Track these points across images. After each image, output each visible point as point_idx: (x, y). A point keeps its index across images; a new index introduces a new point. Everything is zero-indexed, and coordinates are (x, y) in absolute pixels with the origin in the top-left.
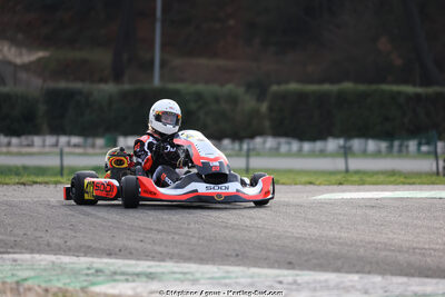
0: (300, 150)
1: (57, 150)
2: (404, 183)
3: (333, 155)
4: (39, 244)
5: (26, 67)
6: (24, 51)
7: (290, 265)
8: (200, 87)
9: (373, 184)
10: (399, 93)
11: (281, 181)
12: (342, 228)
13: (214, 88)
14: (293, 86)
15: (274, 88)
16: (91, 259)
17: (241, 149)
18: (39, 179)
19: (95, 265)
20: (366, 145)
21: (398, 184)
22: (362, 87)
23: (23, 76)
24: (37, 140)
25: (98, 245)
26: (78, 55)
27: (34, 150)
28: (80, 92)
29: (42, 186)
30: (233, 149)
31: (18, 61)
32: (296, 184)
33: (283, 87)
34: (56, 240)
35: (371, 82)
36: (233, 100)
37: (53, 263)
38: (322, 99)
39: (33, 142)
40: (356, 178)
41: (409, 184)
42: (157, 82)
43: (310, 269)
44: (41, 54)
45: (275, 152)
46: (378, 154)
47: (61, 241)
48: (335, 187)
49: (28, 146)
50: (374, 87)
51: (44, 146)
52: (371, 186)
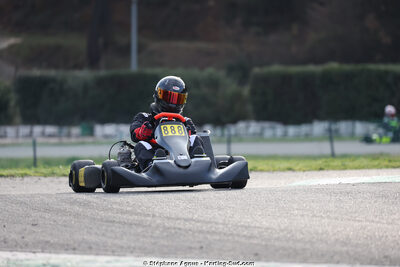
0: (285, 134)
1: (30, 141)
2: (387, 167)
3: (319, 139)
9: (356, 168)
10: (387, 72)
11: (259, 168)
12: (314, 216)
13: (194, 72)
14: (276, 68)
15: (257, 70)
16: (48, 255)
17: (222, 135)
20: (354, 127)
21: (381, 168)
22: (347, 67)
24: (10, 130)
25: (56, 240)
26: (52, 41)
27: (7, 141)
28: (53, 80)
29: (8, 179)
32: (274, 171)
33: (266, 70)
34: (13, 236)
35: (358, 61)
36: (214, 84)
37: (8, 260)
38: (306, 81)
39: (5, 133)
40: (337, 162)
41: (394, 167)
42: (134, 67)
43: (276, 261)
44: (12, 41)
45: (259, 137)
47: (17, 237)
48: (316, 172)
49: (2, 137)
50: (360, 67)
51: (17, 136)
52: (354, 171)
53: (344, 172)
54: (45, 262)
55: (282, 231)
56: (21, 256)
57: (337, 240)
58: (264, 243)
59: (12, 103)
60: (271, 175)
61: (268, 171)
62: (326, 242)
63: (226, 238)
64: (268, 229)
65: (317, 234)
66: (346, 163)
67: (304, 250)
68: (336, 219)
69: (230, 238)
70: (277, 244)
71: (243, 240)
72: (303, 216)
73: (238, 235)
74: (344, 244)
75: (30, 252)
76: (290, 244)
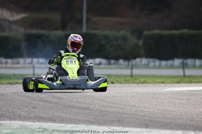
0: (160, 65)
1: (31, 66)
3: (177, 68)
4: (14, 116)
5: (15, 22)
6: (14, 14)
7: (147, 126)
8: (107, 32)
11: (148, 82)
12: (176, 106)
13: (115, 33)
14: (156, 31)
15: (146, 32)
16: (41, 123)
17: (129, 65)
19: (43, 127)
20: (195, 62)
22: (192, 32)
23: (14, 27)
24: (21, 60)
25: (45, 116)
26: (43, 16)
27: (20, 66)
30: (125, 65)
31: (11, 19)
32: (155, 83)
33: (151, 32)
34: (24, 113)
35: (198, 29)
36: (125, 39)
37: (21, 125)
38: (171, 38)
39: (19, 61)
40: (187, 80)
42: (84, 30)
43: (157, 128)
44: (23, 15)
45: (147, 66)
46: (201, 67)
47: (26, 114)
48: (176, 84)
49: (17, 63)
50: (197, 32)
51: (25, 63)
52: (195, 84)
53: (190, 84)
54: (39, 127)
55: (159, 113)
56: (28, 123)
57: (187, 118)
58: (150, 119)
59: (23, 46)
60: (153, 85)
61: (152, 83)
62: (182, 119)
63: (131, 116)
64: (152, 112)
65: (177, 115)
66: (192, 80)
67: (171, 123)
69: (133, 116)
70: (157, 120)
71: (140, 117)
73: (138, 115)
74: (191, 120)
75: (32, 121)
76: (164, 120)
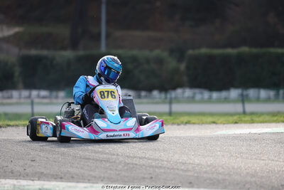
0: (210, 98)
1: (29, 101)
3: (234, 101)
4: (5, 172)
5: (6, 40)
6: (4, 27)
7: (190, 184)
8: (135, 52)
9: (261, 122)
10: (283, 54)
11: (193, 121)
12: (232, 156)
13: (145, 53)
14: (204, 51)
15: (190, 52)
16: (42, 182)
17: (166, 98)
18: (12, 123)
20: (259, 93)
21: (279, 122)
22: (254, 50)
23: (5, 46)
24: (15, 93)
25: (48, 171)
26: (44, 30)
27: (13, 101)
28: (46, 58)
29: (14, 128)
30: (160, 98)
32: (203, 123)
33: (197, 52)
34: (18, 168)
36: (160, 61)
37: (14, 185)
38: (226, 59)
39: (12, 95)
40: (248, 118)
42: (103, 48)
43: (205, 188)
44: (17, 29)
45: (192, 100)
46: (268, 100)
47: (21, 169)
48: (232, 125)
49: (9, 98)
50: (264, 50)
51: (20, 97)
52: (260, 124)
53: (253, 125)
55: (208, 166)
56: (23, 182)
57: (248, 173)
58: (196, 175)
59: (17, 74)
60: (200, 126)
61: (199, 124)
62: (240, 175)
63: (169, 171)
64: (198, 165)
65: (233, 168)
66: (254, 119)
67: (224, 180)
68: (247, 158)
69: (172, 171)
70: (205, 175)
71: (181, 173)
72: (223, 156)
73: (178, 169)
74: (253, 176)
75: (30, 180)
76: (215, 176)
